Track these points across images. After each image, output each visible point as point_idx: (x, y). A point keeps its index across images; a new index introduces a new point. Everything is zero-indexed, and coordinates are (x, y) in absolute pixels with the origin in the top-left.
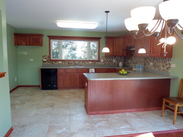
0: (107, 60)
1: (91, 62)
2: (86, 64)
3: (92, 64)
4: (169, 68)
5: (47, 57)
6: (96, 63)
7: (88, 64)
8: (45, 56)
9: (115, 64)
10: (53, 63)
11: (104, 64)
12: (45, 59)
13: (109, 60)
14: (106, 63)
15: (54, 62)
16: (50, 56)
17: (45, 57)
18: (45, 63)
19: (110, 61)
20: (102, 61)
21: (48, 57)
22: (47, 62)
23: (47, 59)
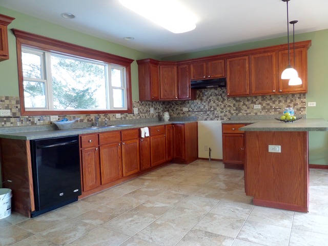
0: (143, 110)
1: (118, 116)
2: (111, 119)
3: (121, 118)
4: (302, 109)
5: (14, 102)
6: (127, 116)
7: (114, 119)
8: (7, 98)
9: (153, 116)
10: (33, 123)
11: (138, 117)
12: (7, 108)
13: (145, 110)
14: (141, 115)
15: (36, 119)
16: (21, 100)
17: (7, 102)
18: (8, 124)
19: (147, 111)
20: (136, 110)
21: (17, 103)
22: (12, 120)
23: (14, 110)
